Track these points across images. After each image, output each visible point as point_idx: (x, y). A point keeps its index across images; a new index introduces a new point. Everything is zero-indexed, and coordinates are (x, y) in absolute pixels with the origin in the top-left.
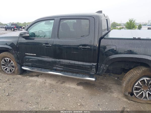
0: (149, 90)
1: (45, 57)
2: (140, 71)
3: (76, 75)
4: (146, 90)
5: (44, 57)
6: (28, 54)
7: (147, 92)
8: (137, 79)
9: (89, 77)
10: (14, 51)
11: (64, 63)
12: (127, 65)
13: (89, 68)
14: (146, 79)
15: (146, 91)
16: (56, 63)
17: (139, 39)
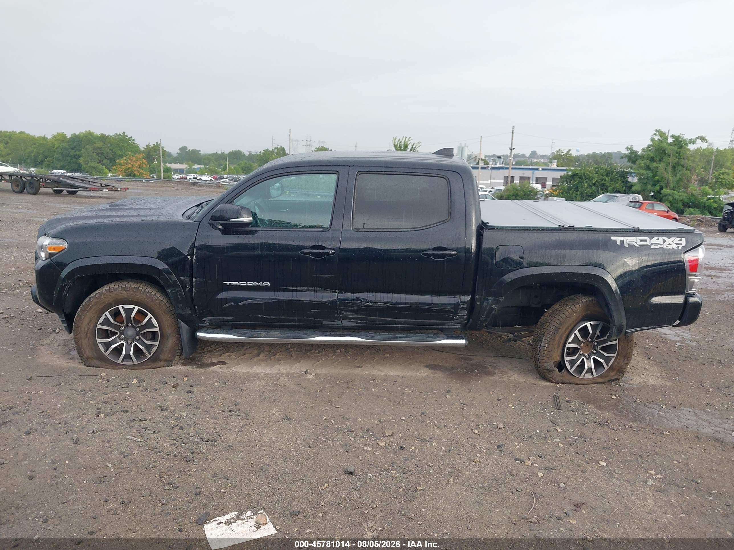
0: (595, 351)
1: (305, 288)
2: (578, 306)
3: (406, 337)
4: (588, 353)
5: (301, 291)
6: (234, 283)
7: (592, 358)
8: (573, 325)
9: (447, 339)
10: (174, 277)
11: (371, 304)
12: (536, 297)
13: (449, 312)
14: (591, 324)
15: (588, 355)
16: (345, 305)
17: (572, 229)
